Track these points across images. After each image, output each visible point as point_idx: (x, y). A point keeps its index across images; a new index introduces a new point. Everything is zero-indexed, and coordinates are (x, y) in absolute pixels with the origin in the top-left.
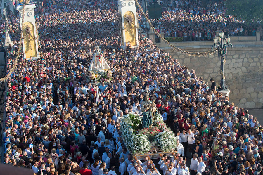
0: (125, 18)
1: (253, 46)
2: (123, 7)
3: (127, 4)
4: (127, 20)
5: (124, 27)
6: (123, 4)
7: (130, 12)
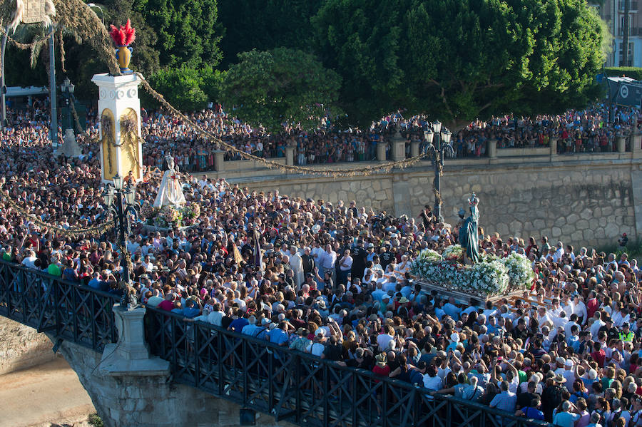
0: (122, 124)
1: (283, 178)
2: (118, 98)
3: (126, 93)
4: (127, 126)
5: (119, 141)
6: (119, 93)
7: (129, 110)
